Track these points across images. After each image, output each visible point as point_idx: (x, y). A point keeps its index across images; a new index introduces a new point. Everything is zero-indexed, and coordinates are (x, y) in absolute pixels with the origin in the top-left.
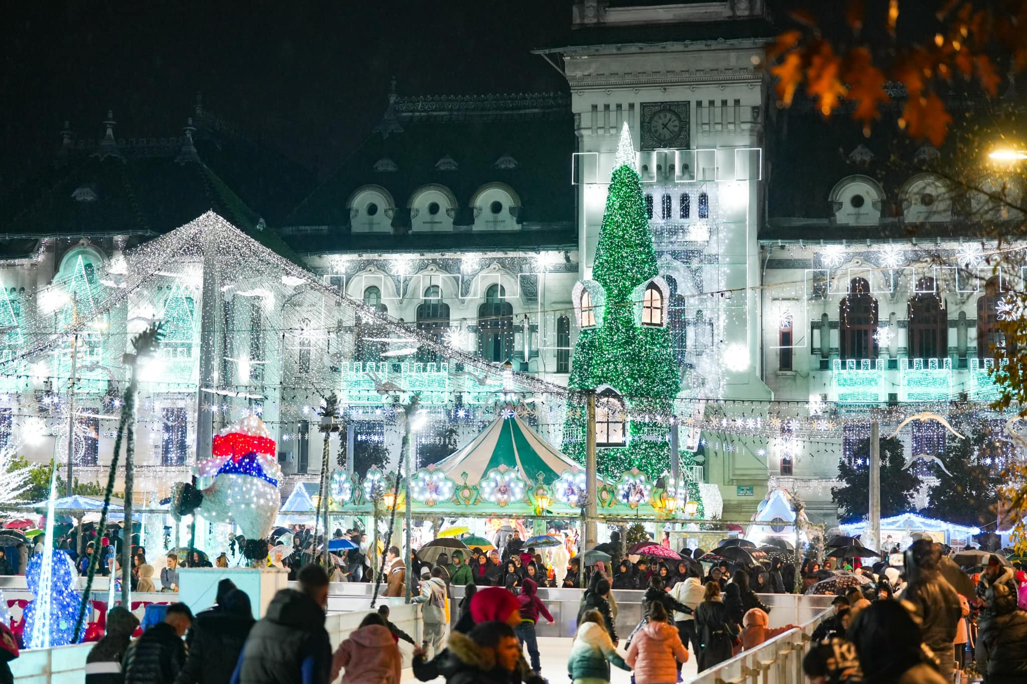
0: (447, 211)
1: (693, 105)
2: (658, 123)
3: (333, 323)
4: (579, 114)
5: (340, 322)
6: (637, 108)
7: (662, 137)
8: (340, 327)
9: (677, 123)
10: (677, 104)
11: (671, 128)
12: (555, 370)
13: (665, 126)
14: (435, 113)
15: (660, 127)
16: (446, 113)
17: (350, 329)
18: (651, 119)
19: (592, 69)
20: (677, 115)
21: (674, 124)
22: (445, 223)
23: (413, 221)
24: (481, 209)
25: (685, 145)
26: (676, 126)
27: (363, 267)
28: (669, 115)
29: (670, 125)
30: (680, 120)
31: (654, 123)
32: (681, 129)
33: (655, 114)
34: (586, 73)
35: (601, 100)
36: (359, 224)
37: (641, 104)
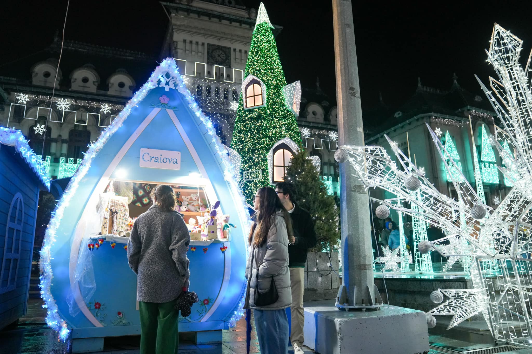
0: (93, 82)
1: (232, 50)
2: (216, 54)
4: (177, 42)
6: (206, 46)
7: (218, 60)
9: (224, 55)
10: (225, 47)
11: (222, 57)
13: (219, 56)
14: (80, 50)
15: (217, 56)
16: (85, 51)
18: (212, 51)
19: (185, 23)
20: (225, 53)
21: (223, 56)
22: (92, 88)
23: (72, 84)
24: (113, 84)
25: (229, 66)
26: (224, 57)
27: (38, 104)
28: (221, 52)
29: (221, 56)
30: (226, 54)
31: (214, 54)
32: (226, 59)
33: (214, 49)
34: (182, 24)
35: (188, 38)
36: (37, 80)
37: (208, 44)
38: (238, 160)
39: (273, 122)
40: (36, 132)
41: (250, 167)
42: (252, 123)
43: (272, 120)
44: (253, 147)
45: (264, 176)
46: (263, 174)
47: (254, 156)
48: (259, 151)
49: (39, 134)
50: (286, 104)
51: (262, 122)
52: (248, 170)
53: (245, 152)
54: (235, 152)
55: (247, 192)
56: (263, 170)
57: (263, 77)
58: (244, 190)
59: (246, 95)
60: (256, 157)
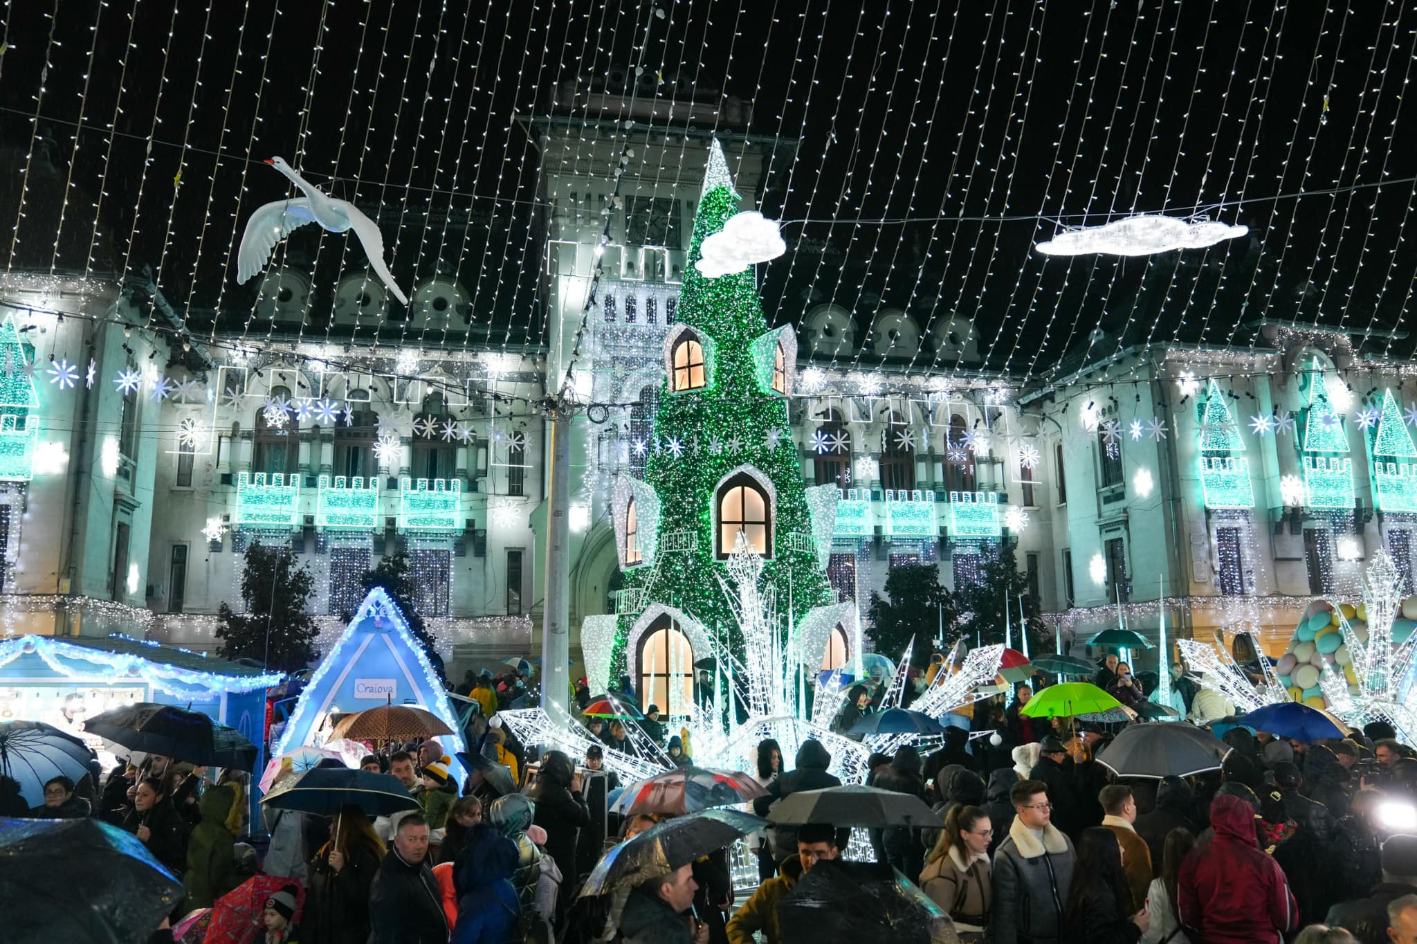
0: (381, 302)
1: (684, 204)
2: (646, 218)
3: (227, 426)
4: (556, 200)
5: (236, 425)
8: (235, 434)
12: (507, 491)
13: (653, 222)
17: (248, 436)
18: (638, 214)
19: (573, 153)
24: (422, 304)
25: (676, 245)
27: (270, 359)
29: (659, 222)
31: (641, 219)
34: (566, 156)
35: (581, 188)
37: (627, 197)
38: (652, 508)
39: (725, 424)
40: (269, 425)
41: (677, 523)
42: (685, 426)
43: (725, 420)
44: (685, 481)
45: (702, 544)
46: (700, 538)
47: (684, 499)
48: (694, 489)
49: (274, 429)
50: (759, 380)
51: (702, 426)
52: (672, 529)
53: (667, 490)
54: (650, 489)
55: (669, 575)
56: (701, 531)
57: (709, 321)
58: (663, 572)
59: (673, 363)
60: (689, 503)
